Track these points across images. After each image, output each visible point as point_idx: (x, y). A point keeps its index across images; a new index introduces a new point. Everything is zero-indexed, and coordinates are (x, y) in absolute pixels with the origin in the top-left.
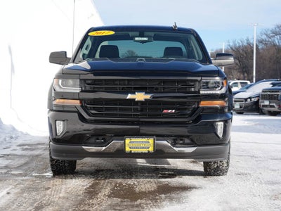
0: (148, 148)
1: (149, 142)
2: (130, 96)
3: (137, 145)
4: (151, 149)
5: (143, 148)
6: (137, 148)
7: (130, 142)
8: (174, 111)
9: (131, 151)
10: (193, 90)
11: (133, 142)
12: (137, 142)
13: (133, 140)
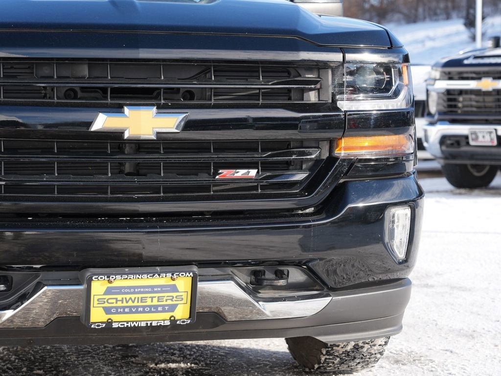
0: (173, 308)
1: (174, 289)
2: (102, 122)
3: (133, 300)
4: (182, 313)
5: (154, 309)
6: (133, 310)
7: (108, 291)
8: (253, 173)
9: (109, 323)
10: (312, 97)
11: (120, 290)
12: (133, 290)
13: (119, 282)
